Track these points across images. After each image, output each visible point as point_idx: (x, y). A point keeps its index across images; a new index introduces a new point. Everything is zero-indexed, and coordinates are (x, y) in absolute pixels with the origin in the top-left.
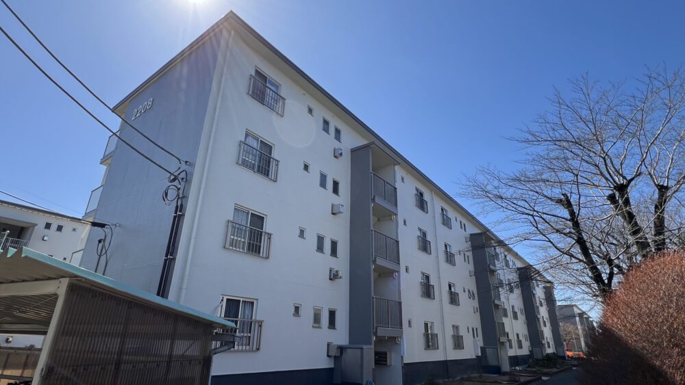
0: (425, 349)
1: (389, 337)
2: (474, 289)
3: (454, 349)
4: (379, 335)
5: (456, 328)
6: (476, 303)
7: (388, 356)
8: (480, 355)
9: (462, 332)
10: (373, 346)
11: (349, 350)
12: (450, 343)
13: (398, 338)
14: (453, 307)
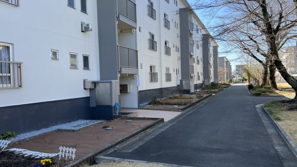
0: (150, 82)
1: (129, 75)
2: (179, 45)
3: (166, 81)
4: (122, 72)
5: (168, 69)
6: (179, 54)
7: (128, 87)
8: (179, 84)
9: (171, 72)
10: (118, 81)
11: (100, 84)
12: (164, 78)
13: (135, 74)
14: (167, 56)
